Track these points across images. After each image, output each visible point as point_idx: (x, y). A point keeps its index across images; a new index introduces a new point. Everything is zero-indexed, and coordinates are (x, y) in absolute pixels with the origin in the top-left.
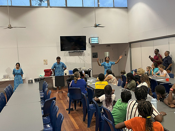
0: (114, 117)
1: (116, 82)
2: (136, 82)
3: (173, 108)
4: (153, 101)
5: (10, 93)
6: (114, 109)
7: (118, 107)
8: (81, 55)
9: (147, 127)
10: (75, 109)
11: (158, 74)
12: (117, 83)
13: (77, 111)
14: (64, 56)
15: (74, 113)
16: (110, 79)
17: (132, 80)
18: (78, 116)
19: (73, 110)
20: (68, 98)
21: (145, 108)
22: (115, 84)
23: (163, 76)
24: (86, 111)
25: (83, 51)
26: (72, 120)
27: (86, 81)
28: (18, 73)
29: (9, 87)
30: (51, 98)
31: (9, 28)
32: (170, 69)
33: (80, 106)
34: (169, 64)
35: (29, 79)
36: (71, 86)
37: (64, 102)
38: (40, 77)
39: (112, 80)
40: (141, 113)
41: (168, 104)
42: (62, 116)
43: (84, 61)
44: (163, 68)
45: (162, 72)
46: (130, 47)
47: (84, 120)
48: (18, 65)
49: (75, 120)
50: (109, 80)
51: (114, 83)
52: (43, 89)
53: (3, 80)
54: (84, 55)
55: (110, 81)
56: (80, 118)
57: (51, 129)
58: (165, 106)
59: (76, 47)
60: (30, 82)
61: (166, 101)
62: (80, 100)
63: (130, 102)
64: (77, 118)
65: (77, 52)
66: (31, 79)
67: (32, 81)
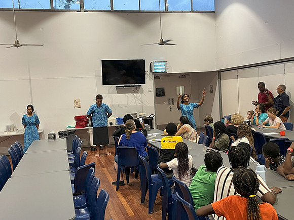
0: (193, 195)
1: (196, 137)
2: (229, 136)
3: (292, 180)
4: (259, 169)
5: (18, 156)
6: (194, 183)
7: (201, 180)
8: (137, 92)
9: (250, 213)
10: (128, 182)
11: (267, 124)
12: (198, 140)
13: (131, 185)
14: (109, 93)
15: (126, 189)
16: (187, 132)
17: (224, 134)
18: (132, 193)
19: (124, 185)
20: (116, 165)
21: (246, 181)
22: (195, 141)
23: (275, 127)
24: (146, 186)
25: (141, 86)
26: (123, 200)
27: (146, 135)
28: (31, 122)
29: (16, 146)
30: (87, 164)
31: (15, 46)
32: (287, 115)
33: (136, 177)
34: (285, 107)
35: (50, 133)
36: (121, 145)
37: (108, 170)
38: (69, 129)
39: (190, 133)
40: (240, 189)
41: (284, 175)
42: (106, 194)
43: (142, 102)
44: (275, 113)
45: (273, 119)
46: (220, 78)
47: (143, 202)
48: (31, 108)
49: (128, 201)
50: (184, 133)
51: (193, 139)
52: (73, 148)
53: (6, 134)
54: (142, 92)
55: (185, 135)
56: (137, 198)
57: (88, 215)
58: (279, 177)
59: (129, 78)
60: (52, 137)
61: (281, 168)
62: (136, 167)
63: (220, 170)
64: (131, 198)
65: (130, 86)
66: (53, 132)
67: (55, 136)
